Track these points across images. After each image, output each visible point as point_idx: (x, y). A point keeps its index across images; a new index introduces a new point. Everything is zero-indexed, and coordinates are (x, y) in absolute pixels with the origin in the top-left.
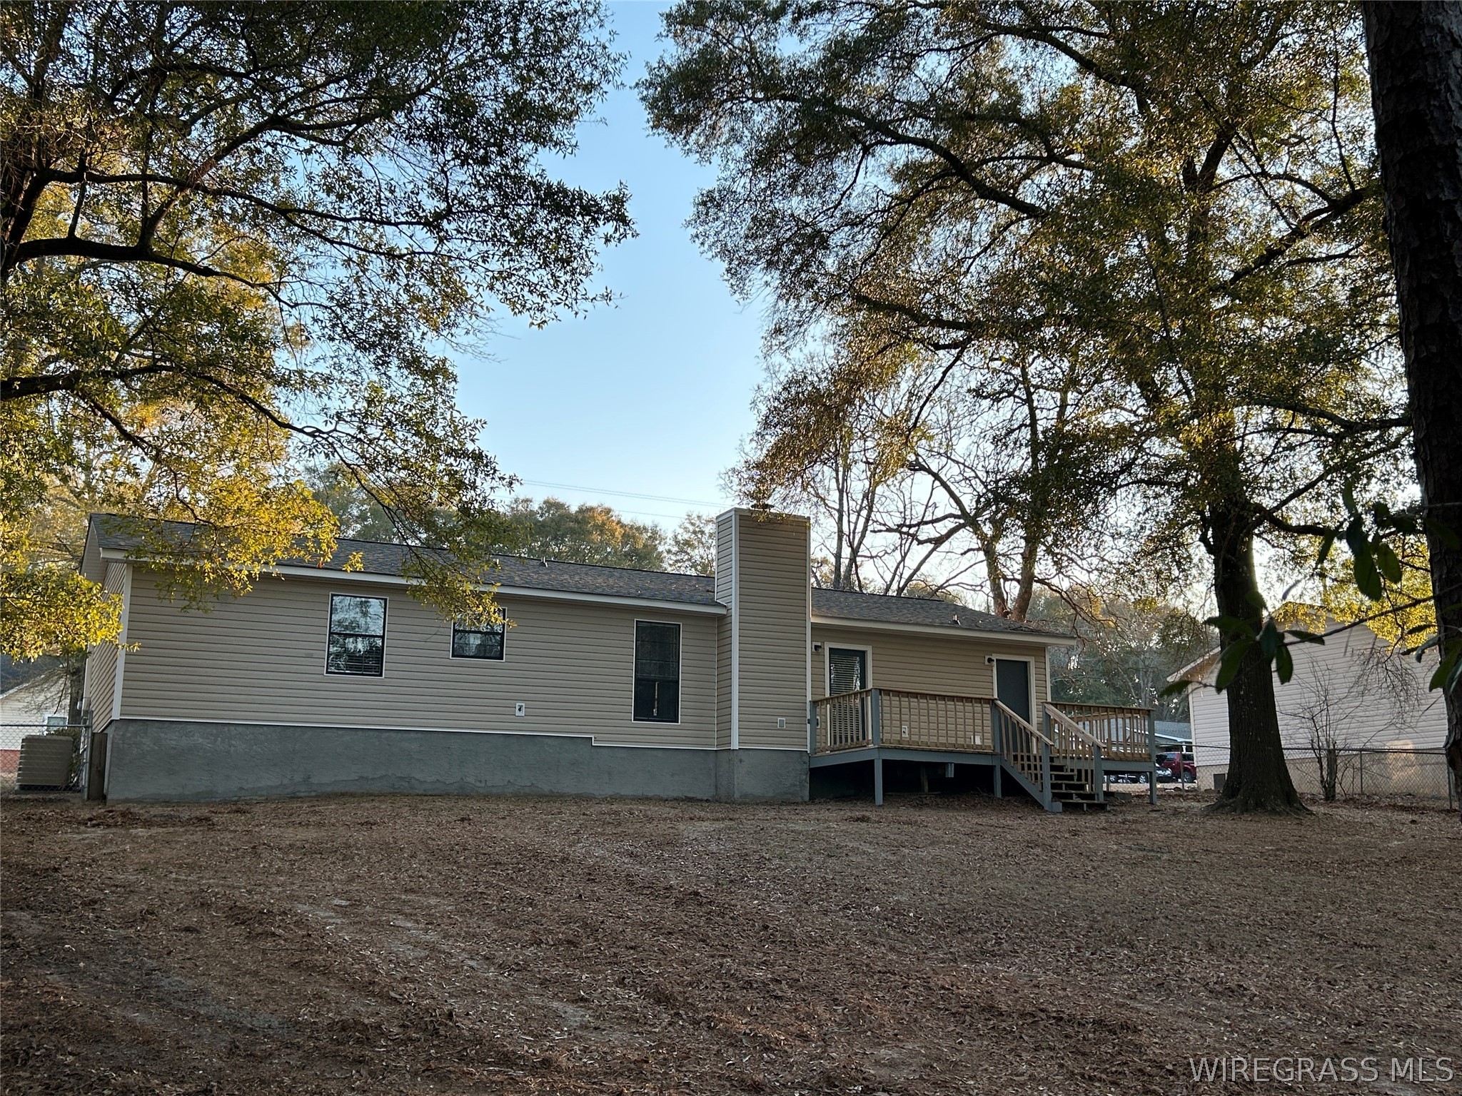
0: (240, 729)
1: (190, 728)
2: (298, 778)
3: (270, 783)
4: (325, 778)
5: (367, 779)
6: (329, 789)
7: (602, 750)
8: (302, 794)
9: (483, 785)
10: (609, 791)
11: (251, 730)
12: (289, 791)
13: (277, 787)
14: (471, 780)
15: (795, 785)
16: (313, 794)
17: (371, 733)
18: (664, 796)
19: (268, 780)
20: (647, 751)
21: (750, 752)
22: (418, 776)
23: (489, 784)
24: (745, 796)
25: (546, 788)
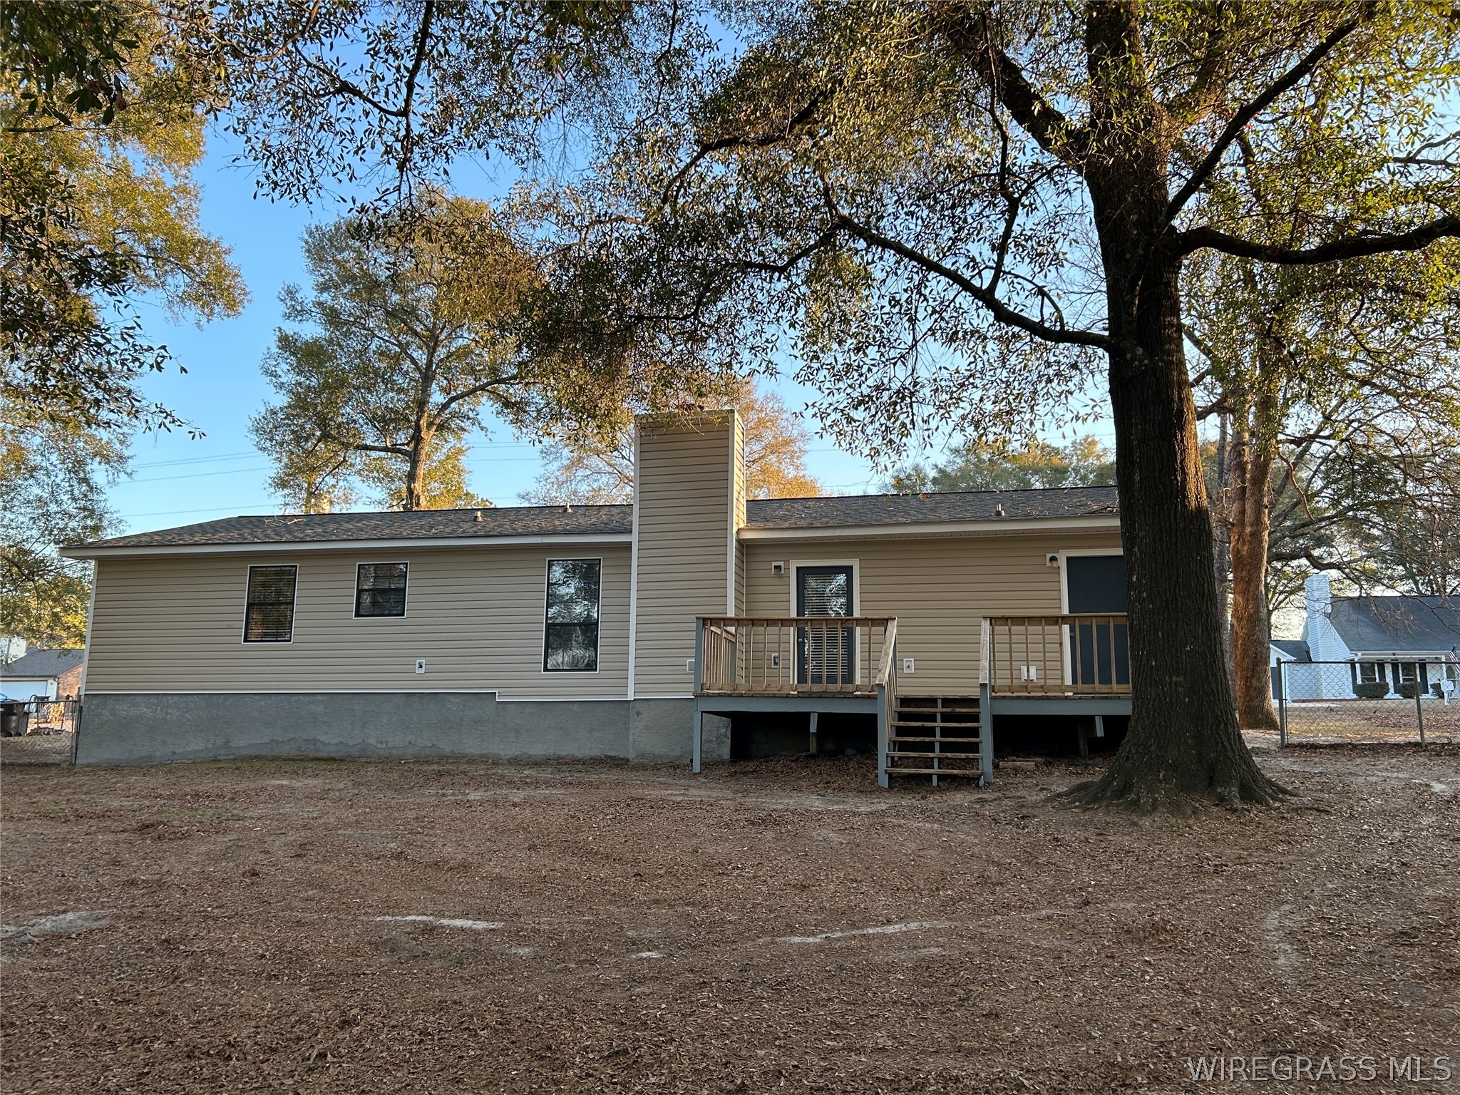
0: (176, 698)
1: (138, 699)
2: (220, 742)
3: (196, 747)
4: (243, 742)
5: (277, 742)
6: (244, 753)
7: (509, 706)
8: (222, 758)
9: (384, 746)
10: (513, 750)
11: (184, 699)
12: (211, 754)
13: (202, 751)
14: (372, 741)
15: (711, 741)
16: (232, 757)
17: (282, 697)
18: (579, 754)
19: (196, 745)
20: (560, 705)
21: (651, 703)
22: (323, 738)
23: (390, 745)
24: (643, 755)
25: (447, 749)
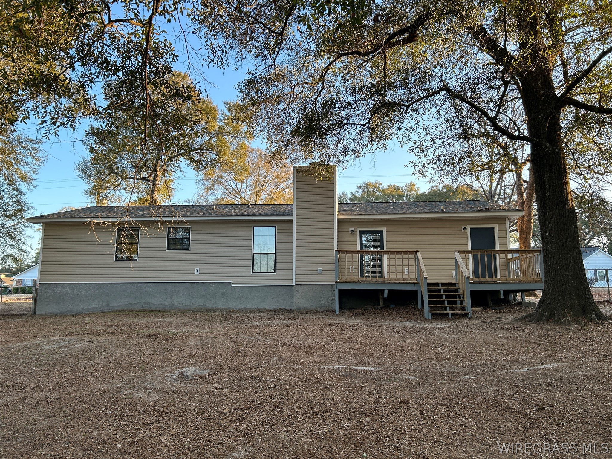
0: (83, 285)
1: (65, 285)
2: (104, 304)
3: (94, 306)
4: (115, 304)
5: (132, 304)
6: (116, 309)
7: (237, 288)
8: (106, 311)
9: (181, 305)
10: (240, 306)
11: (87, 285)
12: (101, 309)
13: (96, 308)
14: (176, 303)
15: (329, 302)
16: (110, 311)
17: (134, 284)
18: (268, 308)
19: (94, 305)
20: (259, 287)
21: (302, 286)
22: (153, 302)
23: (184, 305)
24: (300, 308)
25: (210, 306)
